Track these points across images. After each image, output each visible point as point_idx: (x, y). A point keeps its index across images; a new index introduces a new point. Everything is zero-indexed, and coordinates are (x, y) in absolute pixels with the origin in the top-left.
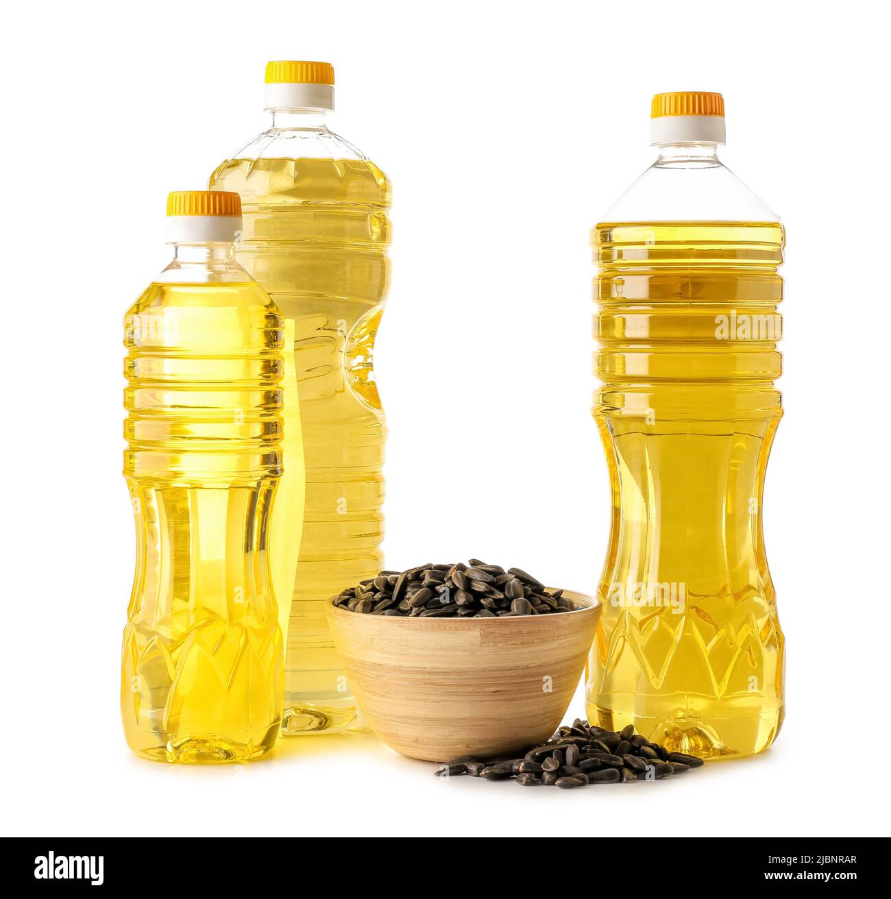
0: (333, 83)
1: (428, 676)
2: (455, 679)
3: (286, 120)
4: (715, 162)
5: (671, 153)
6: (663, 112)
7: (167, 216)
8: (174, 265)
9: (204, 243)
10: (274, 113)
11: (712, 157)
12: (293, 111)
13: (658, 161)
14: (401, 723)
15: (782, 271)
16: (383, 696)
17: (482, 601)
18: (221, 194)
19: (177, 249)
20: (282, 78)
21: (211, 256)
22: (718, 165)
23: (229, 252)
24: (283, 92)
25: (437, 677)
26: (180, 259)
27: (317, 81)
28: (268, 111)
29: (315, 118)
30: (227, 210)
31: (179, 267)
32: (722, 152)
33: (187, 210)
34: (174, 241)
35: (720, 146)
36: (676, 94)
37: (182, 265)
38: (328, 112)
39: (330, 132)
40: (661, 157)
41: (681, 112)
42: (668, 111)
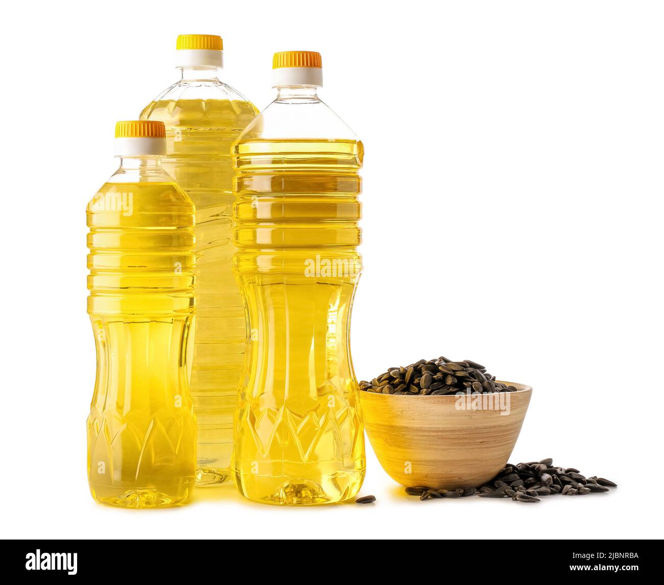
0: (222, 49)
1: (440, 434)
2: (458, 434)
3: (190, 75)
4: (316, 100)
5: (285, 93)
6: (279, 65)
7: (116, 137)
8: (120, 171)
9: (138, 155)
10: (182, 70)
11: (314, 96)
12: (196, 68)
13: (277, 98)
14: (417, 465)
15: (361, 173)
16: (406, 448)
17: (464, 383)
18: (152, 123)
19: (122, 160)
20: (187, 46)
21: (144, 165)
22: (317, 101)
23: (157, 162)
24: (188, 56)
25: (447, 433)
26: (124, 166)
27: (211, 48)
28: (179, 69)
29: (209, 74)
30: (156, 133)
31: (124, 172)
32: (320, 92)
33: (130, 133)
34: (119, 154)
35: (319, 88)
36: (291, 53)
37: (127, 171)
38: (219, 69)
39: (221, 83)
40: (279, 96)
41: (295, 65)
42: (282, 65)
